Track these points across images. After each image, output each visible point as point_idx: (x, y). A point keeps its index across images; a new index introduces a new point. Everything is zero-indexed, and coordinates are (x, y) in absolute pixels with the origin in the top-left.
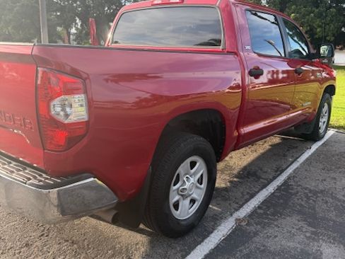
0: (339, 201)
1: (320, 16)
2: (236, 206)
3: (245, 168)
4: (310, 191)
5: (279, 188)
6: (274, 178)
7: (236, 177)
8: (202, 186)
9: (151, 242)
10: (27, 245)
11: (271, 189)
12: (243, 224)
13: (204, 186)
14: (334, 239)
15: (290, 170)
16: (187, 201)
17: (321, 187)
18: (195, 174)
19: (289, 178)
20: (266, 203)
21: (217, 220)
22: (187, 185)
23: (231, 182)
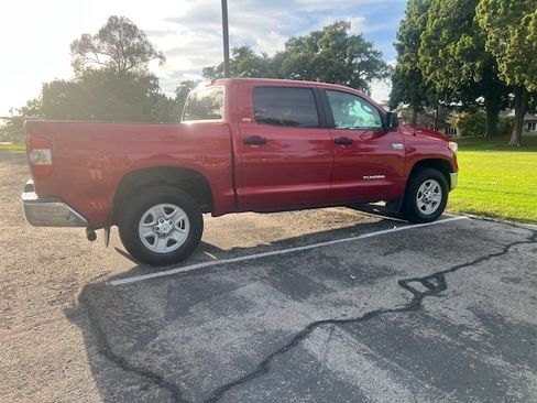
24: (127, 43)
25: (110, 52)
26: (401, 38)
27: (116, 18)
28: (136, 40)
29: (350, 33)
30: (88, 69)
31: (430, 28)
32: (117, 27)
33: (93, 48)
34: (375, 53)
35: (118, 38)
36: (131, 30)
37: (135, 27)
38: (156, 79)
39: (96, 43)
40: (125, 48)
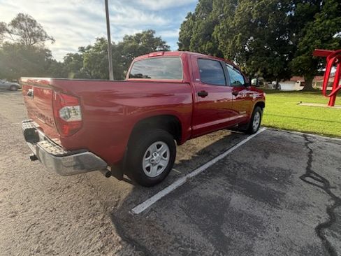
0: (253, 169)
1: (270, 61)
2: (190, 170)
3: (204, 149)
4: (238, 163)
5: (219, 161)
6: (219, 155)
7: (197, 154)
8: (166, 159)
9: (134, 189)
10: (69, 187)
11: (214, 161)
12: (190, 181)
13: (167, 158)
14: (242, 192)
15: (230, 151)
16: (156, 167)
17: (245, 161)
18: (161, 151)
19: (228, 155)
20: (208, 169)
21: (176, 177)
22: (155, 158)
23: (193, 157)
24: (31, 30)
25: (20, 34)
26: (180, 40)
27: (23, 15)
28: (36, 29)
29: (155, 36)
30: (6, 43)
31: (194, 37)
32: (23, 20)
33: (7, 30)
34: (167, 46)
35: (24, 26)
36: (33, 23)
37: (35, 21)
38: (50, 51)
39: (10, 28)
40: (30, 33)
